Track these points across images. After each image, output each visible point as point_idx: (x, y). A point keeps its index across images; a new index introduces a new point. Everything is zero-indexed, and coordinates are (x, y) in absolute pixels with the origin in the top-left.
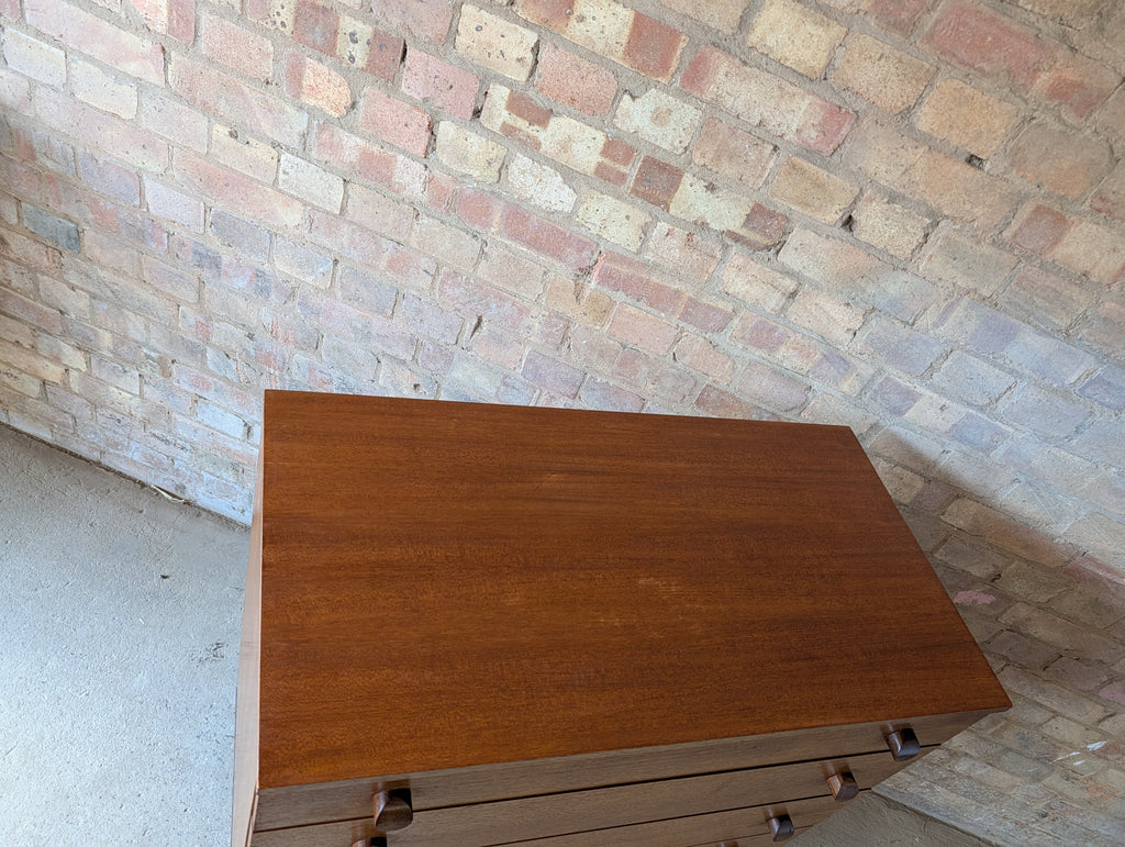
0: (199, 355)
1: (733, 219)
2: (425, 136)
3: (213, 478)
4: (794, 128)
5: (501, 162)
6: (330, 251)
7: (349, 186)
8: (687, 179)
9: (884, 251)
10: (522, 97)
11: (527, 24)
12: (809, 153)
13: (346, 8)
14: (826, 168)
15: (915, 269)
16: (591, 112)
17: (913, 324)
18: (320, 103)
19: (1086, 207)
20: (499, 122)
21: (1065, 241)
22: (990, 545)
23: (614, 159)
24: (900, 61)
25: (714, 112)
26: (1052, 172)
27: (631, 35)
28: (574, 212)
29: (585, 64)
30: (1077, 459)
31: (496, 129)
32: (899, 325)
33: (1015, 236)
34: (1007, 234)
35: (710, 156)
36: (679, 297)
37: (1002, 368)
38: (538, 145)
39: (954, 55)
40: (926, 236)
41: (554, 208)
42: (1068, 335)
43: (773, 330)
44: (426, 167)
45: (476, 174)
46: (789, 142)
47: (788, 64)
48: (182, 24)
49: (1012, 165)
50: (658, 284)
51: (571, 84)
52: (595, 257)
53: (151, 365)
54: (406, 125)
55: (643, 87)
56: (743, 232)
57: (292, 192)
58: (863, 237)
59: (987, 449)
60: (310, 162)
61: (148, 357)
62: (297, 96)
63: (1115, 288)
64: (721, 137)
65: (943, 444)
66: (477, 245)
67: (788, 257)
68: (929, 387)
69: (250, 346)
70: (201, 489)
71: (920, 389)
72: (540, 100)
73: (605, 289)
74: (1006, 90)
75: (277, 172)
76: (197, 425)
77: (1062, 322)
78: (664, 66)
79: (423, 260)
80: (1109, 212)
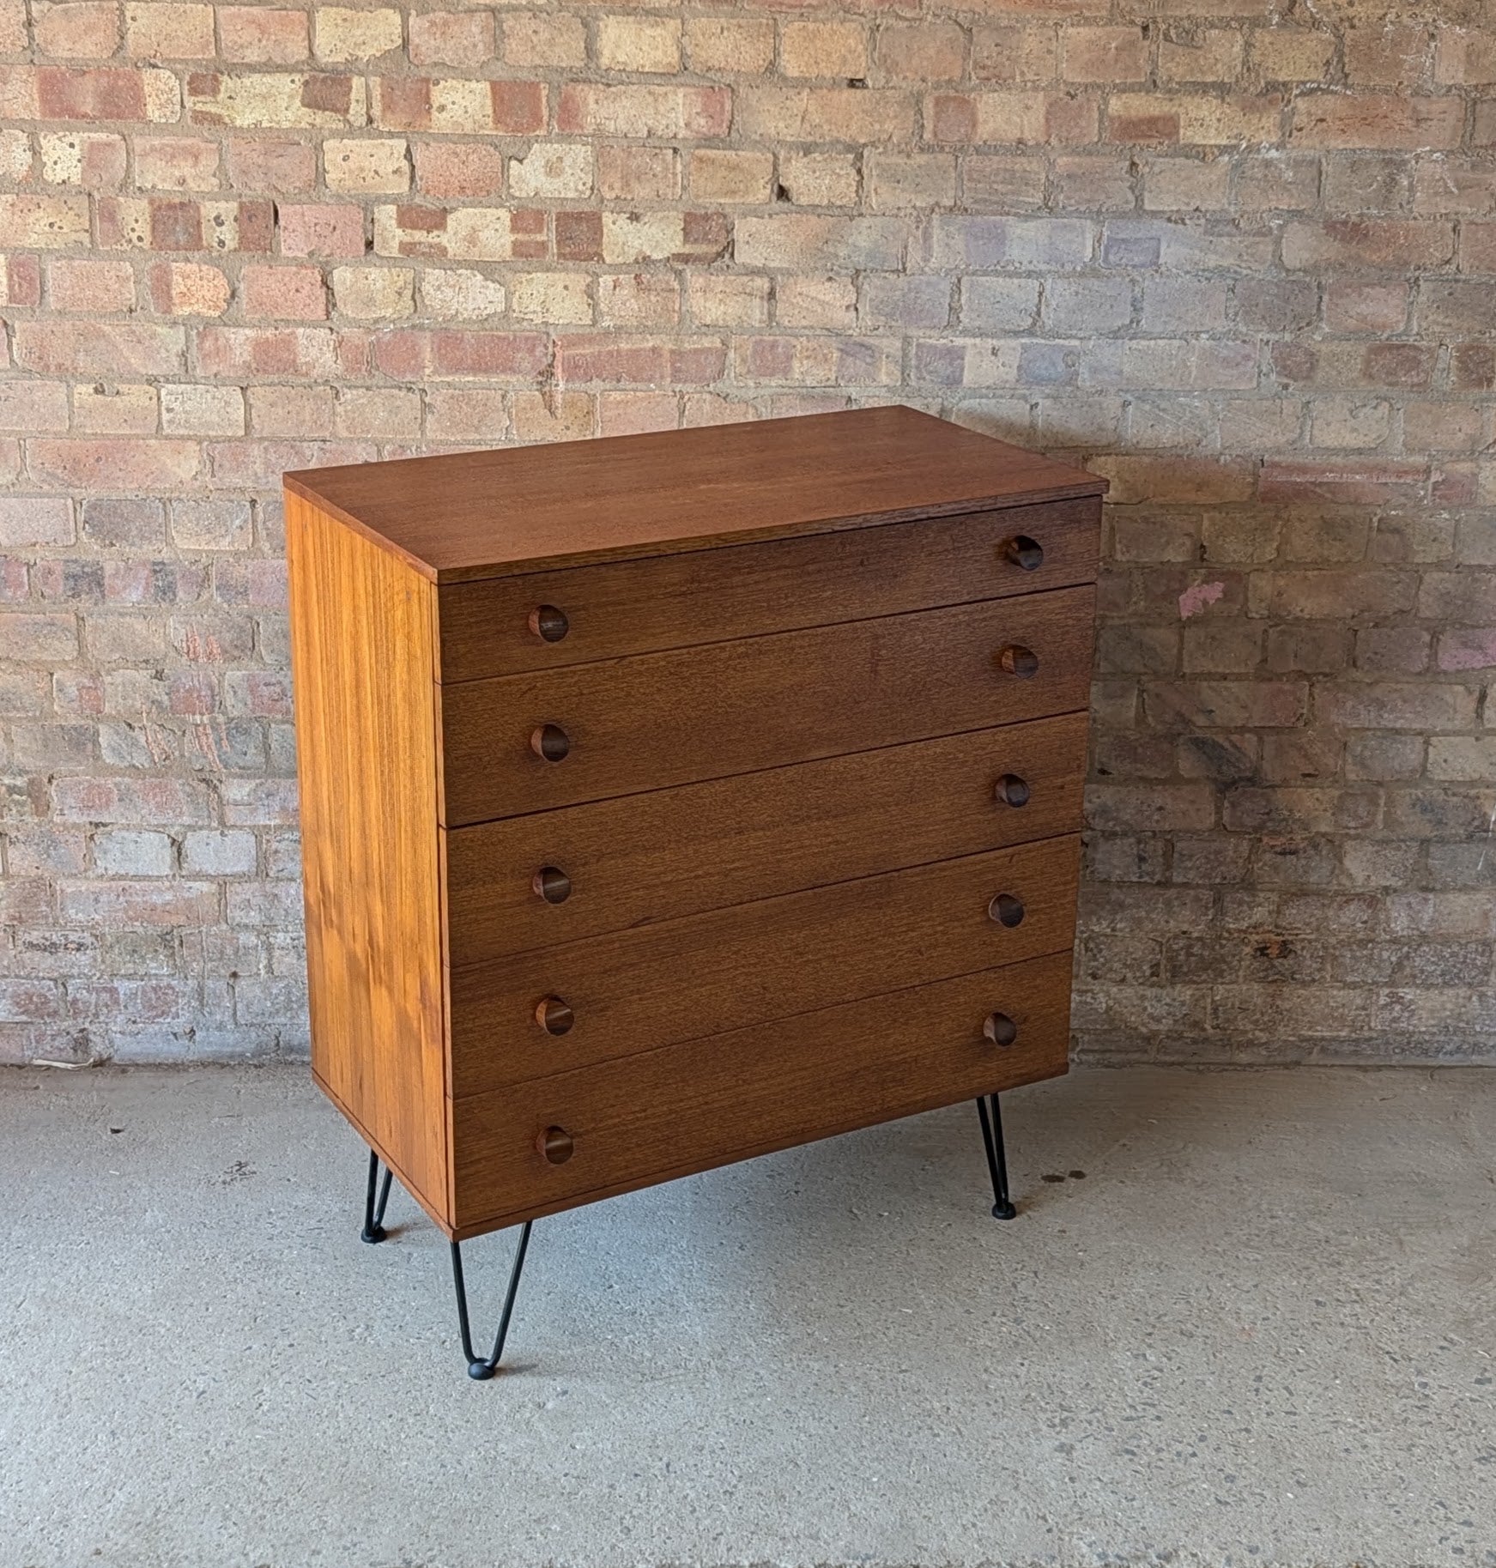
0: (90, 746)
1: (672, 240)
2: (321, 293)
3: (133, 985)
4: (682, 124)
5: (411, 287)
6: (242, 491)
7: (249, 392)
8: (607, 218)
9: (831, 205)
10: (410, 208)
11: (391, 135)
12: (708, 141)
13: (204, 195)
14: (731, 148)
15: (870, 211)
16: (484, 193)
17: (905, 269)
18: (196, 307)
19: (975, 81)
20: (395, 244)
21: (981, 117)
22: (1162, 506)
23: (526, 231)
24: (740, 27)
25: (601, 141)
26: (925, 63)
27: (494, 103)
28: (509, 308)
29: (461, 148)
30: (1160, 342)
31: (395, 253)
32: (892, 277)
33: (935, 135)
34: (927, 136)
35: (617, 185)
36: (661, 356)
37: (1018, 275)
38: (443, 251)
39: (781, 4)
40: (859, 172)
41: (486, 312)
42: (1051, 209)
43: (774, 346)
44: (331, 329)
45: (389, 312)
46: (685, 139)
47: (646, 70)
48: (25, 285)
49: (888, 71)
50: (631, 350)
51: (455, 172)
52: (550, 349)
53: (17, 803)
54: (297, 291)
55: (525, 147)
56: (687, 249)
57: (182, 432)
58: (804, 201)
59: (1071, 380)
60: (196, 383)
61: (12, 790)
62: (168, 311)
63: (1054, 141)
64: (619, 162)
65: (1024, 398)
66: (416, 398)
67: (744, 255)
68: (965, 333)
69: (159, 691)
70: (118, 1023)
71: (959, 341)
72: (430, 204)
73: (577, 385)
74: (841, 13)
75: (160, 414)
76: (98, 885)
77: (1038, 199)
78: (537, 119)
79: (359, 449)
80: (998, 77)
